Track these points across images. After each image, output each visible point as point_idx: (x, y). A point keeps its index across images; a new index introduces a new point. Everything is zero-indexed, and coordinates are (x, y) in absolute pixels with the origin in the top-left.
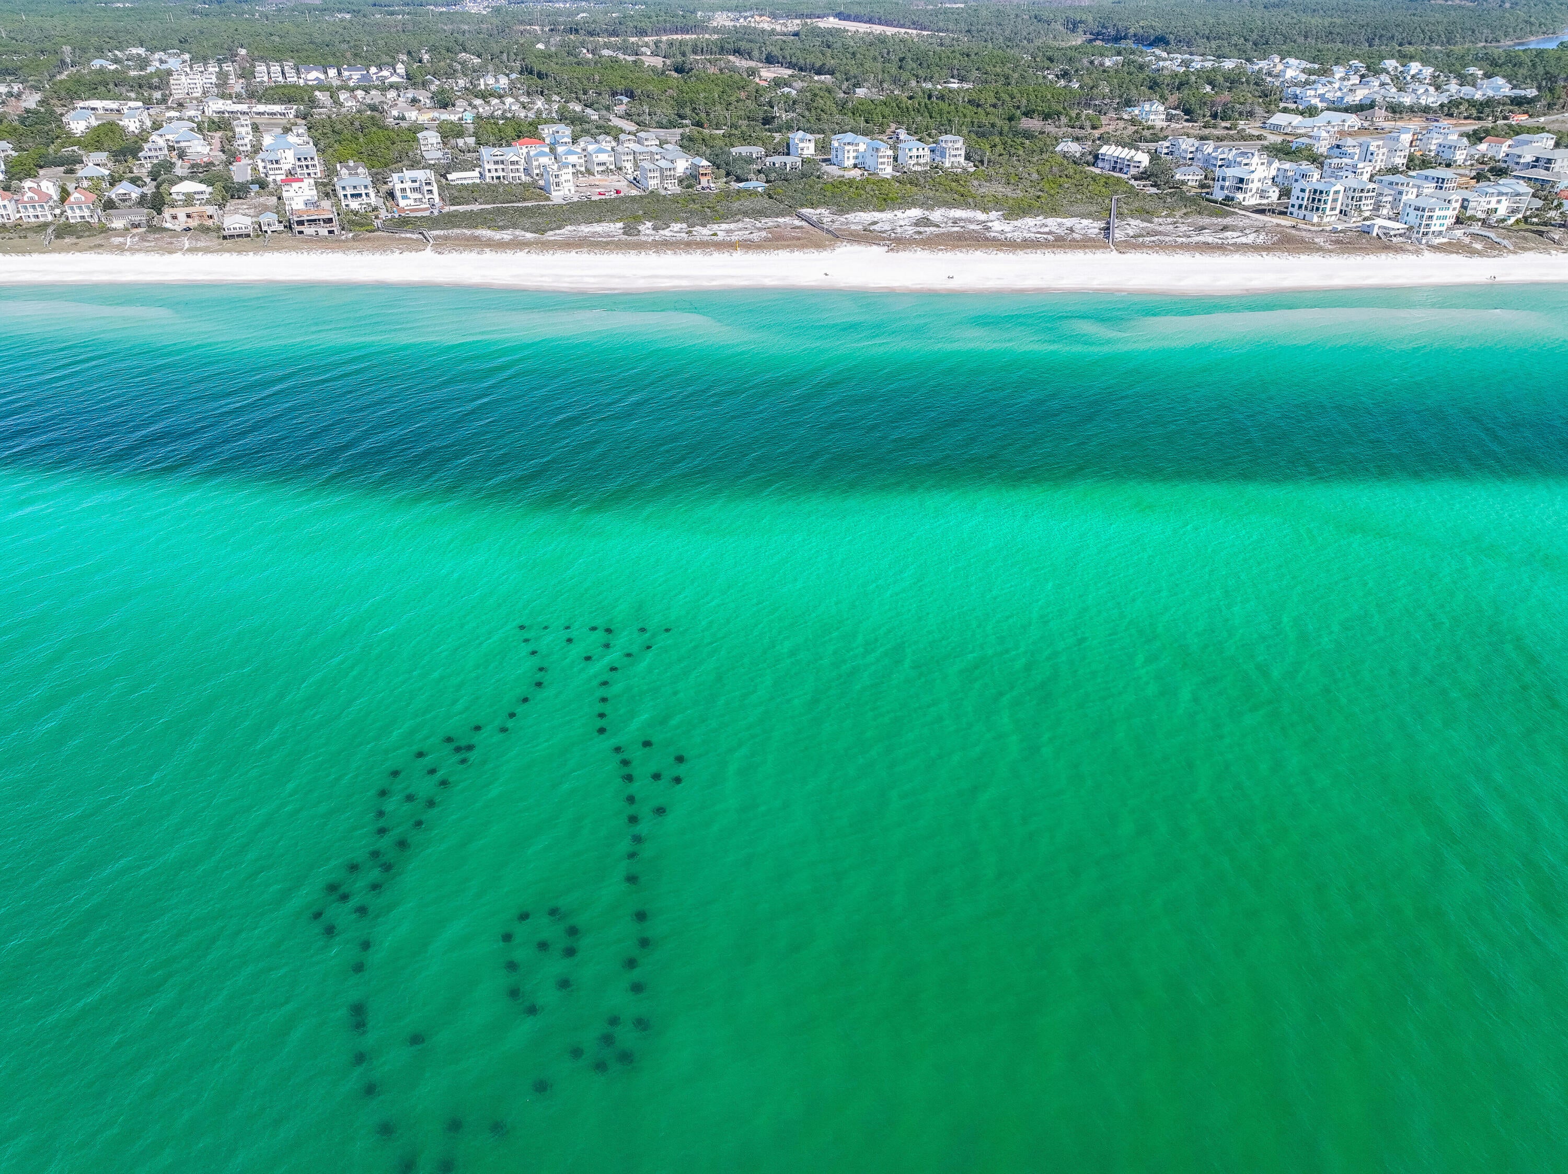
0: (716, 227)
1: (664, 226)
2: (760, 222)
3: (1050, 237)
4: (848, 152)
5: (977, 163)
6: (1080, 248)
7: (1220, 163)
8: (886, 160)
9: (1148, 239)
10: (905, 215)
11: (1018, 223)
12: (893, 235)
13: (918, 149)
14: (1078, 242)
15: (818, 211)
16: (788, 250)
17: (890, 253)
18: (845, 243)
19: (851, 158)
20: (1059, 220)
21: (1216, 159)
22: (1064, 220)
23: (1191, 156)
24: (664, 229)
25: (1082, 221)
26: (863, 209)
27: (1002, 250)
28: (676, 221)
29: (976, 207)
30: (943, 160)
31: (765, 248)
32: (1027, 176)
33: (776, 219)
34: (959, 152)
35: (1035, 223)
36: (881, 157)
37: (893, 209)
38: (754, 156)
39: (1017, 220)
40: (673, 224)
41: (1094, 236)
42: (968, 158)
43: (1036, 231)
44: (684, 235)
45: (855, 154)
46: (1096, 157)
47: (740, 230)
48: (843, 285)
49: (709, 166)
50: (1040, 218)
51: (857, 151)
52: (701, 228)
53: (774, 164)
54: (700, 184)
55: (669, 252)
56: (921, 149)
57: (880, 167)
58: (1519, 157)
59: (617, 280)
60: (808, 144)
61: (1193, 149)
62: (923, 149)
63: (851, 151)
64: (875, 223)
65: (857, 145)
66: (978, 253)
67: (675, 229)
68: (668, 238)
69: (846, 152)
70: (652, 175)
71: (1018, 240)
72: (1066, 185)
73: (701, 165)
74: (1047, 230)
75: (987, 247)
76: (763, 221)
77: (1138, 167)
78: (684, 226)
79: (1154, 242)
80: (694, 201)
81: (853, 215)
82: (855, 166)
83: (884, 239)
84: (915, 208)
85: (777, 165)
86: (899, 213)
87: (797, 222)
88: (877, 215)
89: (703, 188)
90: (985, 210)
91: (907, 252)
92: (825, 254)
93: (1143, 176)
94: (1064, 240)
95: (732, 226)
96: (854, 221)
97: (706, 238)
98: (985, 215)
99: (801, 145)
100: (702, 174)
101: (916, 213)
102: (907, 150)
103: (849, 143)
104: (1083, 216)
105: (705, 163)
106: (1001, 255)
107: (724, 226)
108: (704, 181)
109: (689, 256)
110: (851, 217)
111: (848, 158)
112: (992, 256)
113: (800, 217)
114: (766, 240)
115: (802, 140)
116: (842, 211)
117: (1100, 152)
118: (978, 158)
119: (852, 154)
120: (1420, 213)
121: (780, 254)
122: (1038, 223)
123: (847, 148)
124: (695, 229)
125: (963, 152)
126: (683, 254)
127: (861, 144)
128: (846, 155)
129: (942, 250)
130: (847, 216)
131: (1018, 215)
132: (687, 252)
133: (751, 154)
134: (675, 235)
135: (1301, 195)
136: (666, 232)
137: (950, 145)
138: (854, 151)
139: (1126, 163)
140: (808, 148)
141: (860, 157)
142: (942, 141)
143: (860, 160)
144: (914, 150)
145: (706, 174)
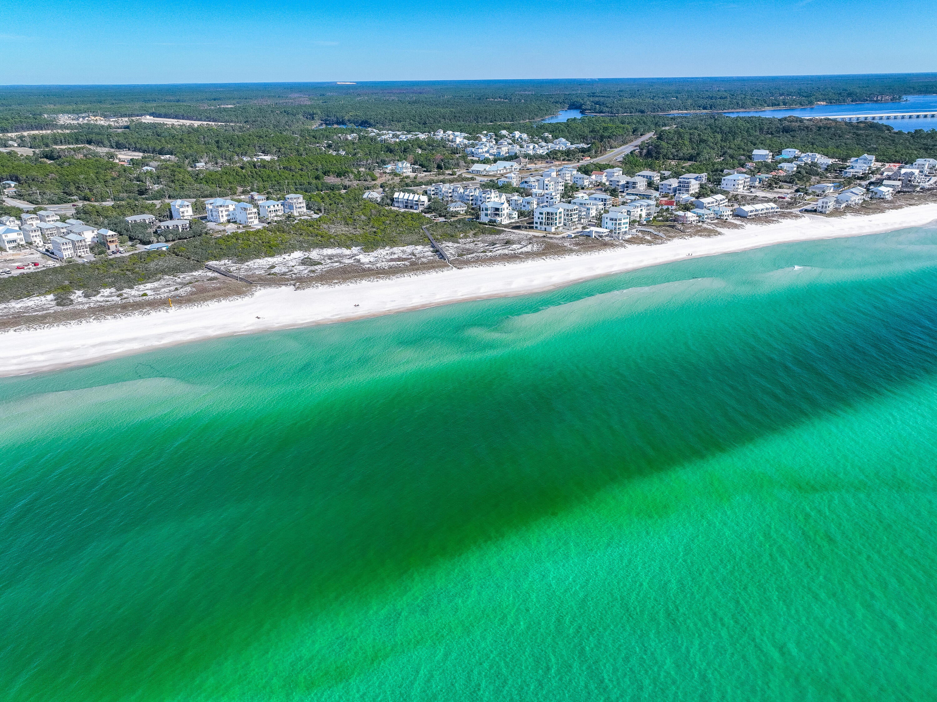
0: (142, 287)
1: (94, 293)
2: (179, 278)
3: (407, 263)
4: (222, 212)
5: (316, 211)
6: (431, 268)
7: (471, 198)
8: (253, 215)
9: (469, 256)
10: (291, 257)
11: (375, 254)
12: (294, 276)
13: (274, 206)
14: (426, 264)
15: (222, 262)
16: (215, 300)
17: (298, 291)
18: (259, 288)
19: (224, 216)
20: (401, 248)
21: (468, 196)
22: (405, 248)
23: (450, 195)
24: (95, 296)
25: (417, 247)
26: (258, 256)
27: (380, 277)
28: (105, 287)
29: (340, 245)
30: (292, 211)
31: (195, 301)
32: (358, 218)
33: (191, 274)
34: (302, 205)
35: (386, 252)
36: (249, 214)
37: (280, 254)
38: (147, 222)
39: (373, 252)
40: (102, 290)
41: (432, 258)
42: (309, 208)
43: (389, 258)
44: (115, 298)
45: (227, 213)
46: (392, 200)
47: (164, 287)
49: (115, 235)
50: (387, 248)
51: (228, 211)
52: (129, 290)
53: (168, 227)
54: (109, 249)
55: (109, 317)
56: (276, 206)
57: (250, 220)
58: (618, 182)
59: (68, 354)
60: (186, 209)
61: (451, 191)
62: (278, 205)
63: (224, 211)
64: (273, 267)
65: (227, 206)
66: (363, 282)
67: (106, 294)
68: (102, 304)
69: (220, 212)
70: (66, 247)
71: (386, 268)
72: (388, 222)
73: (108, 234)
74: (396, 256)
75: (368, 276)
76: (181, 277)
77: (423, 205)
78: (113, 290)
79: (473, 258)
80: (112, 265)
81: (252, 262)
82: (229, 221)
83: (288, 280)
84: (296, 251)
85: (171, 228)
86: (286, 256)
87: (210, 274)
88: (271, 260)
89: (113, 252)
90: (348, 247)
91: (311, 288)
92: (247, 299)
93: (429, 210)
94: (417, 264)
95: (156, 284)
96: (255, 267)
97: (138, 299)
98: (349, 250)
99: (181, 210)
100: (110, 241)
101: (298, 255)
102: (266, 207)
103: (221, 206)
104: (416, 243)
105: (111, 233)
106: (381, 281)
107: (149, 285)
108: (113, 247)
109: (129, 318)
110: (250, 263)
111: (222, 216)
112: (375, 283)
113: (210, 269)
114: (192, 293)
115: (182, 206)
116: (242, 260)
117: (394, 197)
118: (316, 208)
119: (225, 213)
120: (614, 222)
121: (210, 305)
122: (388, 252)
123: (220, 209)
124: (124, 291)
125: (304, 205)
126: (123, 317)
127: (230, 206)
128: (220, 214)
129: (337, 283)
130: (247, 263)
131: (372, 248)
132: (126, 315)
133: (144, 220)
134: (107, 299)
135: (541, 216)
136: (98, 298)
137: (295, 200)
138: (226, 211)
139: (414, 202)
140: (187, 211)
141: (231, 215)
142: (288, 198)
143: (231, 217)
144: (272, 207)
145: (113, 241)
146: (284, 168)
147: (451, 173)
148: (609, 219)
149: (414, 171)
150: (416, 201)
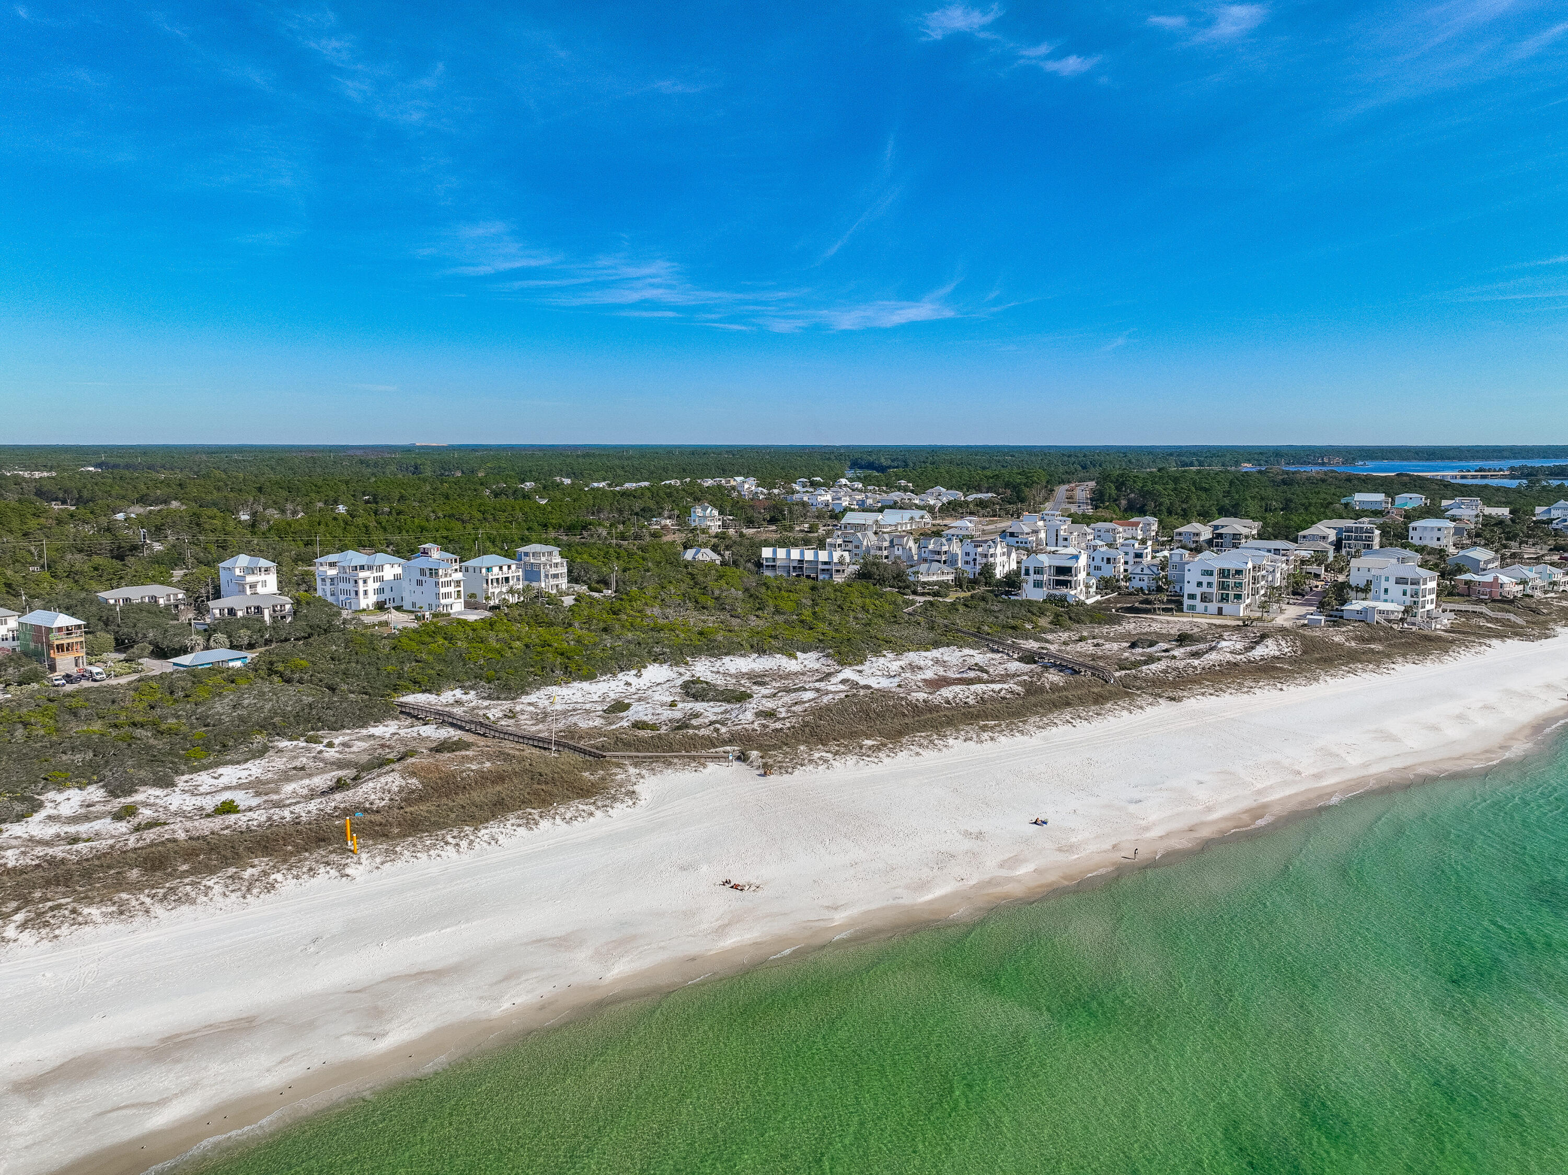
0: (204, 779)
1: (18, 807)
2: (330, 745)
4: (365, 582)
5: (594, 585)
8: (452, 589)
10: (645, 680)
13: (501, 568)
15: (449, 696)
17: (773, 779)
18: (633, 770)
19: (371, 592)
24: (20, 818)
28: (61, 786)
30: (543, 584)
31: (439, 826)
32: (724, 594)
33: (364, 732)
34: (557, 571)
36: (443, 584)
37: (610, 671)
38: (162, 604)
39: (862, 663)
40: (51, 795)
42: (573, 579)
44: (105, 825)
45: (377, 585)
46: (758, 563)
47: (286, 777)
49: (79, 627)
51: (381, 579)
52: (158, 792)
53: (232, 612)
54: (53, 668)
55: (94, 912)
56: (505, 568)
57: (443, 601)
60: (261, 577)
62: (509, 567)
63: (370, 581)
64: (620, 707)
65: (379, 569)
67: (66, 810)
68: (58, 851)
69: (361, 582)
73: (57, 624)
76: (336, 741)
78: (95, 793)
79: (1167, 672)
80: (74, 713)
81: (538, 695)
82: (380, 606)
83: (706, 744)
86: (629, 678)
87: (432, 732)
88: (597, 689)
89: (68, 678)
95: (254, 769)
97: (206, 826)
98: (796, 661)
99: (250, 579)
100: (59, 646)
101: (654, 673)
102: (484, 571)
103: (362, 567)
105: (64, 620)
107: (230, 774)
108: (65, 663)
109: (185, 909)
110: (538, 698)
111: (366, 592)
113: (415, 715)
114: (409, 798)
115: (251, 571)
116: (506, 690)
117: (764, 556)
118: (595, 577)
119: (372, 586)
120: (1409, 588)
123: (362, 574)
124: (138, 797)
125: (563, 570)
126: (158, 910)
127: (386, 567)
128: (361, 588)
130: (525, 699)
131: (854, 654)
132: (173, 898)
133: (154, 599)
134: (72, 829)
135: (1205, 579)
136: (35, 827)
137: (542, 559)
138: (375, 580)
139: (820, 567)
140: (264, 583)
141: (387, 590)
142: (526, 554)
143: (386, 595)
144: (496, 570)
145: (69, 647)
147: (807, 528)
148: (1392, 580)
149: (725, 524)
150: (826, 563)
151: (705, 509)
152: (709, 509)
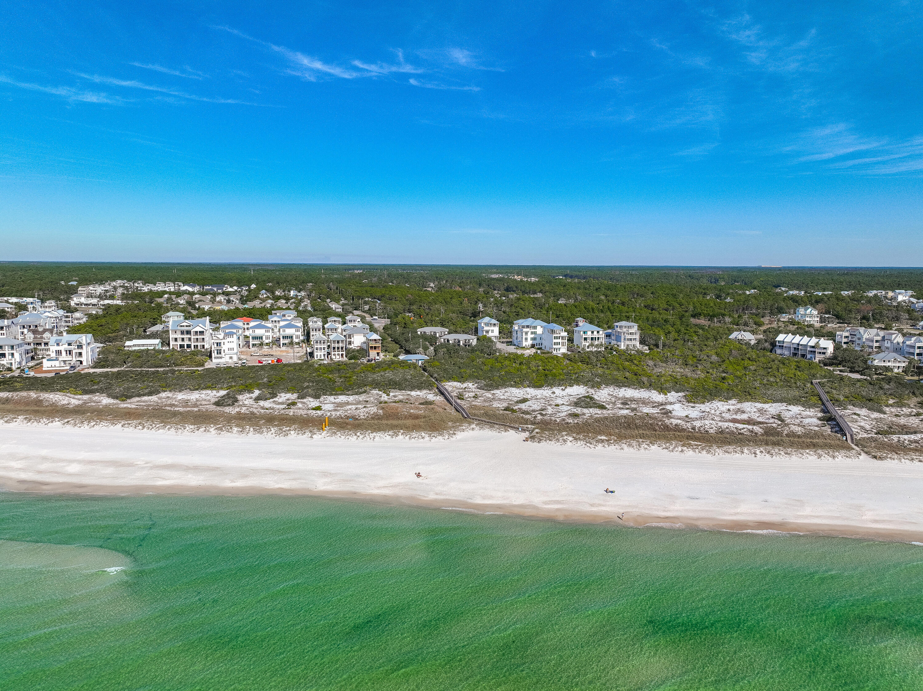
0: (330, 398)
1: (270, 396)
3: (756, 429)
4: (527, 334)
5: (652, 347)
6: (808, 447)
7: (917, 351)
8: (560, 341)
9: (906, 437)
10: (564, 393)
11: (706, 407)
12: (539, 417)
13: (593, 332)
14: (799, 437)
15: (465, 385)
16: (390, 433)
18: (473, 426)
19: (529, 339)
20: (759, 405)
21: (913, 347)
22: (766, 406)
23: (877, 344)
24: (267, 399)
25: (791, 407)
26: (516, 385)
27: (690, 445)
28: (287, 391)
29: (650, 386)
30: (619, 343)
32: (705, 358)
34: (634, 337)
35: (728, 407)
36: (555, 338)
37: (551, 385)
38: (438, 336)
39: (703, 403)
40: (282, 394)
41: (816, 429)
42: (642, 342)
43: (730, 418)
44: (283, 407)
45: (533, 336)
46: (773, 344)
47: (356, 403)
48: (432, 496)
49: (379, 340)
50: (733, 401)
51: (534, 333)
52: (311, 400)
53: (448, 341)
54: (369, 356)
56: (595, 333)
57: (554, 347)
60: (492, 328)
61: (879, 338)
62: (598, 332)
63: (529, 334)
64: (524, 401)
65: (535, 327)
66: (654, 448)
67: (281, 400)
68: (258, 411)
69: (524, 334)
70: (319, 347)
71: (711, 431)
72: (752, 368)
73: (371, 338)
74: (745, 417)
75: (667, 439)
76: (393, 394)
77: (824, 353)
78: (294, 396)
79: (916, 442)
81: (503, 390)
82: (533, 346)
83: (526, 422)
85: (451, 342)
86: (558, 391)
87: (431, 397)
88: (531, 392)
89: (369, 360)
90: (662, 390)
91: (553, 442)
92: (439, 441)
93: (833, 361)
94: (779, 434)
95: (350, 399)
96: (502, 397)
97: (302, 413)
98: (662, 396)
99: (486, 328)
100: (371, 347)
101: (578, 390)
102: (582, 333)
103: (527, 327)
104: (791, 402)
105: (374, 337)
106: (689, 453)
107: (340, 399)
108: (373, 353)
110: (499, 393)
111: (526, 339)
112: (676, 454)
113: (441, 391)
114: (376, 417)
115: (487, 324)
116: (489, 387)
117: (778, 339)
118: (653, 342)
119: (530, 336)
121: (377, 439)
122: (732, 408)
123: (525, 330)
124: (303, 400)
125: (637, 337)
127: (539, 327)
128: (524, 337)
129: (602, 441)
130: (495, 391)
131: (704, 397)
133: (435, 333)
136: (265, 404)
137: (625, 330)
138: (532, 333)
139: (808, 349)
140: (493, 331)
141: (538, 339)
142: (617, 326)
143: (538, 341)
144: (589, 333)
145: (375, 348)
146: (645, 307)
147: (883, 327)
149: (822, 320)
150: (813, 347)
151: (806, 310)
152: (810, 310)
